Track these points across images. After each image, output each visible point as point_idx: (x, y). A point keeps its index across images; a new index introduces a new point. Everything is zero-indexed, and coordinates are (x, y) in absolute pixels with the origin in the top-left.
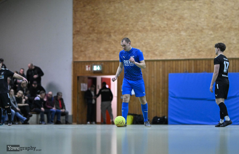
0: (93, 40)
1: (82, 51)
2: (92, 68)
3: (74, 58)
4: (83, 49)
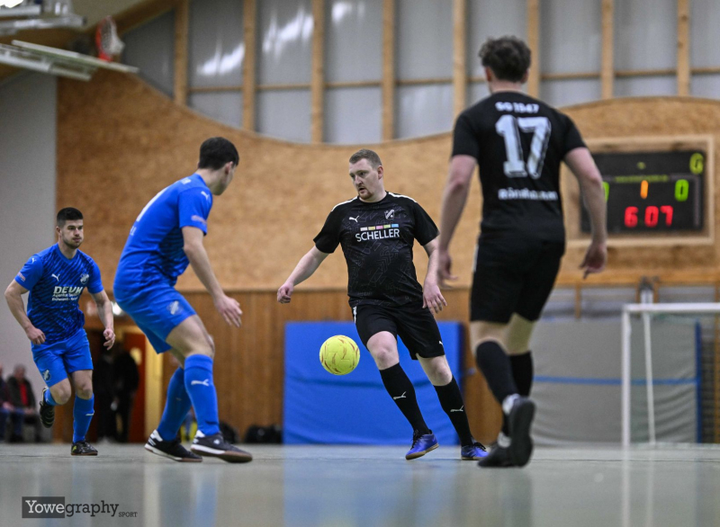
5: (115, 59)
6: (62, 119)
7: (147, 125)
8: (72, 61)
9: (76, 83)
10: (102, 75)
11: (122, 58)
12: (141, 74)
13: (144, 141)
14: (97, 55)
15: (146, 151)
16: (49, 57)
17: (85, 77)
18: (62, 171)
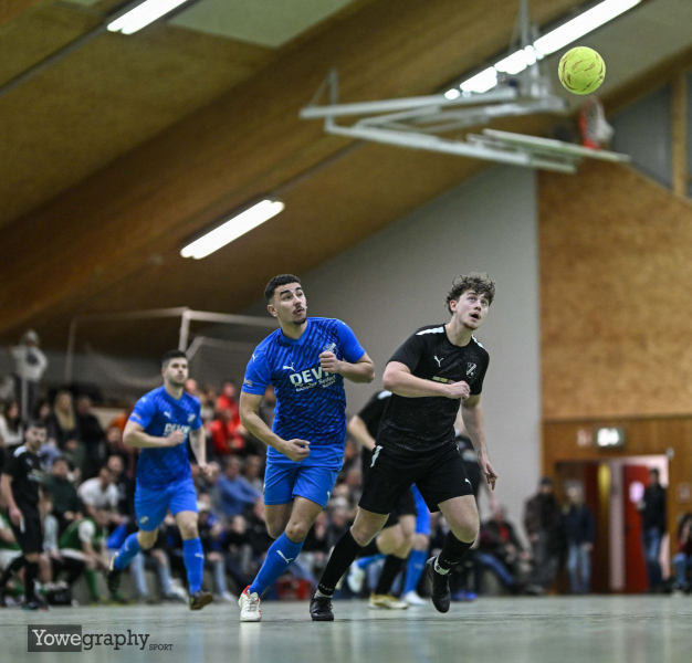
0: (596, 360)
1: (565, 392)
2: (595, 437)
3: (545, 410)
4: (568, 384)
5: (603, 146)
6: (543, 218)
7: (642, 221)
8: (553, 150)
9: (558, 175)
10: (588, 165)
11: (610, 145)
12: (634, 163)
13: (639, 240)
14: (582, 142)
15: (641, 251)
16: (526, 147)
17: (568, 168)
18: (545, 279)
